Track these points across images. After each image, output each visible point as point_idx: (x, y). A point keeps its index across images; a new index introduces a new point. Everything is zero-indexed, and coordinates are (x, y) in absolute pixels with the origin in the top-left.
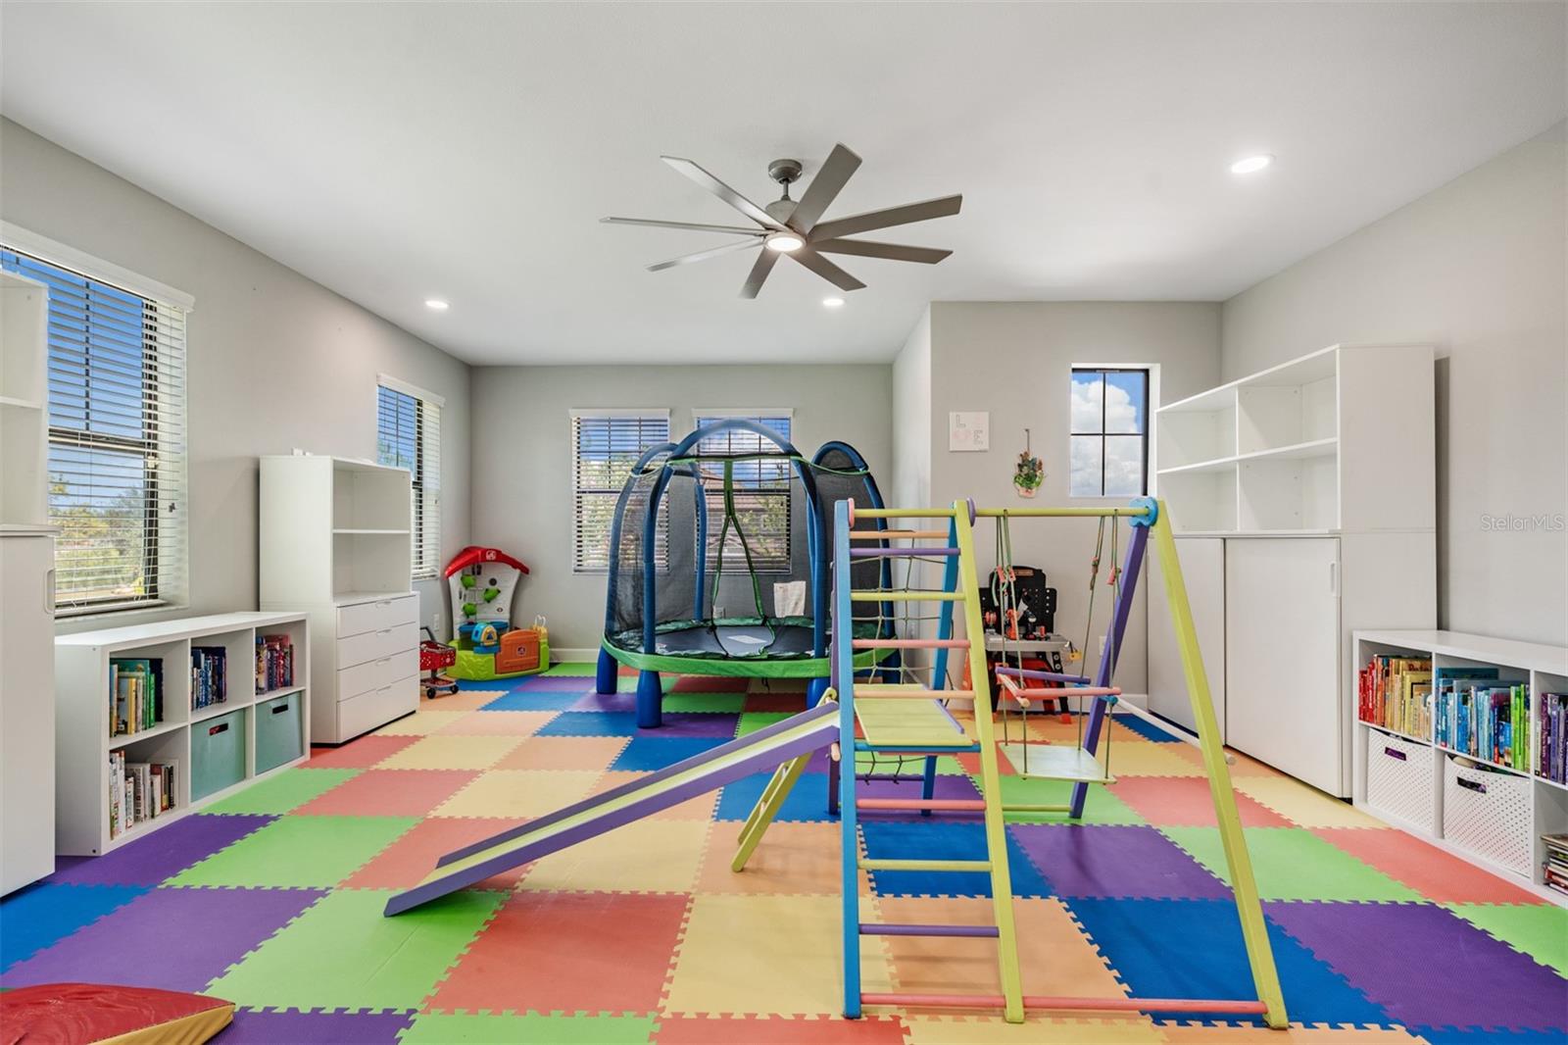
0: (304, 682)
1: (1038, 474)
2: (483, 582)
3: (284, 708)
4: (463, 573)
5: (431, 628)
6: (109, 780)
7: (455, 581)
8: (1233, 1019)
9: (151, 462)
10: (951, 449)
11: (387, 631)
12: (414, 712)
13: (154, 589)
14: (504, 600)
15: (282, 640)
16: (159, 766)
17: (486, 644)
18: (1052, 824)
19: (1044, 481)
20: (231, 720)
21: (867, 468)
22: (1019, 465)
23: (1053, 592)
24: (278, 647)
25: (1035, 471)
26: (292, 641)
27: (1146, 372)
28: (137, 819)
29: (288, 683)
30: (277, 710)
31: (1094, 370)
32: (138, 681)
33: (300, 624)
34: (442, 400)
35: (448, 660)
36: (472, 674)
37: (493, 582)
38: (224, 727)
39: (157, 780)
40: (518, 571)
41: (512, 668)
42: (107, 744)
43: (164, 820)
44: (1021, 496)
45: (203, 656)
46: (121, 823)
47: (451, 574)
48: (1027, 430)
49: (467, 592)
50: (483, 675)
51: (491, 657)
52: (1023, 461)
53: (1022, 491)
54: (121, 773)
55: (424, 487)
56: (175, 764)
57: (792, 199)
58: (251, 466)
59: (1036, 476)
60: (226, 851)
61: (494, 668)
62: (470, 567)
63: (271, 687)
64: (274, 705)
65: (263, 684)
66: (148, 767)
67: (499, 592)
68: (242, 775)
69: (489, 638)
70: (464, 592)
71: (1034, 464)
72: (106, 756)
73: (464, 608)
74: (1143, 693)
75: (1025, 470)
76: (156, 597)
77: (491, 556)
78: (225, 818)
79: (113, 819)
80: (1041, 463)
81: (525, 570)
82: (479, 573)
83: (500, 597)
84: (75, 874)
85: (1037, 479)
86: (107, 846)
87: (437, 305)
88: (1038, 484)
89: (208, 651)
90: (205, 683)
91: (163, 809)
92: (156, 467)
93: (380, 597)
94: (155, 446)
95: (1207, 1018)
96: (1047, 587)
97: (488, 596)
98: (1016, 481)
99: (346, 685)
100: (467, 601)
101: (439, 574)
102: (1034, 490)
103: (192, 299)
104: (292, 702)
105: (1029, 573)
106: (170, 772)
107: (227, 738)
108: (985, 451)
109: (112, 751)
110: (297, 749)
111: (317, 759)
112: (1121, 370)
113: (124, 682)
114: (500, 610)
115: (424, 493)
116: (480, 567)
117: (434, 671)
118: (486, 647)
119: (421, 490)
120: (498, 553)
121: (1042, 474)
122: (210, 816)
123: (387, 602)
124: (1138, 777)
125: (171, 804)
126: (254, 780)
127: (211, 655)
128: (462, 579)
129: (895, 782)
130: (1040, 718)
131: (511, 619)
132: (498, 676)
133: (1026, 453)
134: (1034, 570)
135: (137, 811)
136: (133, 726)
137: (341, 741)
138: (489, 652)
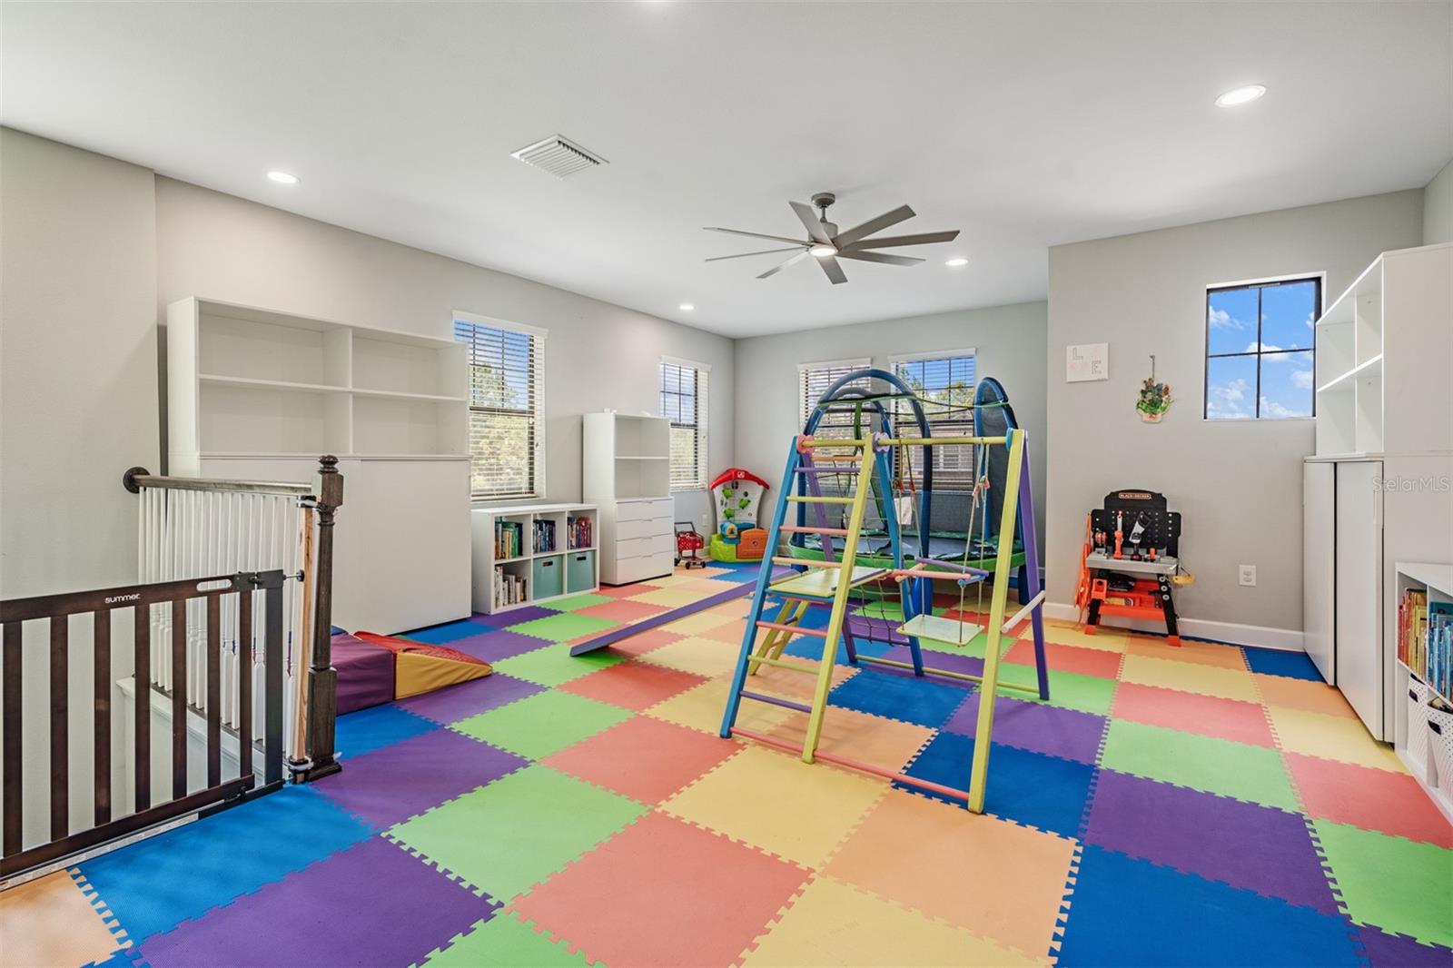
0: (596, 546)
1: (1164, 399)
2: (739, 494)
3: (584, 558)
4: (724, 486)
5: (694, 524)
6: (494, 579)
7: (718, 491)
8: (947, 799)
9: (531, 420)
10: (1068, 380)
11: (650, 520)
12: (670, 575)
13: (532, 489)
14: (753, 508)
15: (586, 520)
16: (520, 578)
17: (730, 537)
18: (1013, 698)
19: (1171, 407)
20: (554, 560)
21: (1006, 400)
22: (1142, 391)
23: (1177, 516)
24: (583, 524)
25: (1161, 396)
26: (591, 521)
27: (1318, 280)
28: (509, 602)
29: (589, 545)
30: (579, 559)
31: (1246, 286)
32: (510, 534)
33: (594, 511)
34: (709, 367)
35: (698, 545)
36: (722, 557)
37: (746, 494)
38: (550, 563)
39: (519, 585)
40: (761, 487)
41: (748, 556)
42: (494, 562)
43: (521, 605)
44: (1145, 422)
45: (544, 525)
46: (501, 602)
47: (714, 487)
48: (1152, 357)
49: (728, 501)
50: (727, 559)
51: (734, 546)
52: (1147, 387)
53: (1146, 416)
54: (501, 577)
55: (699, 428)
56: (526, 578)
57: (828, 221)
58: (579, 420)
59: (1162, 401)
60: (534, 621)
61: (735, 554)
62: (730, 482)
63: (579, 546)
64: (578, 556)
65: (574, 544)
66: (514, 577)
67: (749, 501)
68: (561, 592)
69: (732, 532)
70: (725, 500)
71: (1160, 390)
72: (493, 567)
73: (725, 512)
74: (1299, 630)
75: (1149, 396)
76: (533, 493)
77: (741, 475)
78: (544, 609)
79: (497, 599)
80: (1167, 389)
81: (767, 487)
82: (737, 488)
83: (750, 505)
84: (479, 621)
85: (1163, 405)
86: (494, 611)
87: (687, 307)
88: (1164, 409)
89: (547, 522)
90: (545, 539)
91: (522, 601)
92: (533, 423)
93: (646, 499)
94: (533, 413)
95: (929, 794)
96: (1168, 511)
97: (742, 504)
98: (1138, 407)
99: (621, 550)
100: (728, 507)
101: (706, 487)
102: (1159, 415)
103: (547, 330)
104: (589, 556)
105: (1147, 497)
106: (525, 582)
107: (553, 569)
108: (1106, 380)
109: (496, 565)
110: (592, 582)
111: (604, 591)
112: (1283, 283)
113: (505, 533)
114: (750, 515)
115: (698, 432)
116: (737, 483)
117: (694, 552)
118: (731, 539)
119: (696, 430)
120: (746, 473)
121: (1168, 399)
122: (540, 608)
123: (650, 502)
124: (1156, 687)
125: (524, 599)
126: (566, 595)
127: (546, 524)
128: (723, 491)
129: (890, 644)
130: (1158, 639)
131: (758, 521)
132: (738, 560)
133: (1150, 379)
134: (1152, 494)
135: (509, 599)
136: (507, 556)
137: (618, 584)
138: (732, 543)
